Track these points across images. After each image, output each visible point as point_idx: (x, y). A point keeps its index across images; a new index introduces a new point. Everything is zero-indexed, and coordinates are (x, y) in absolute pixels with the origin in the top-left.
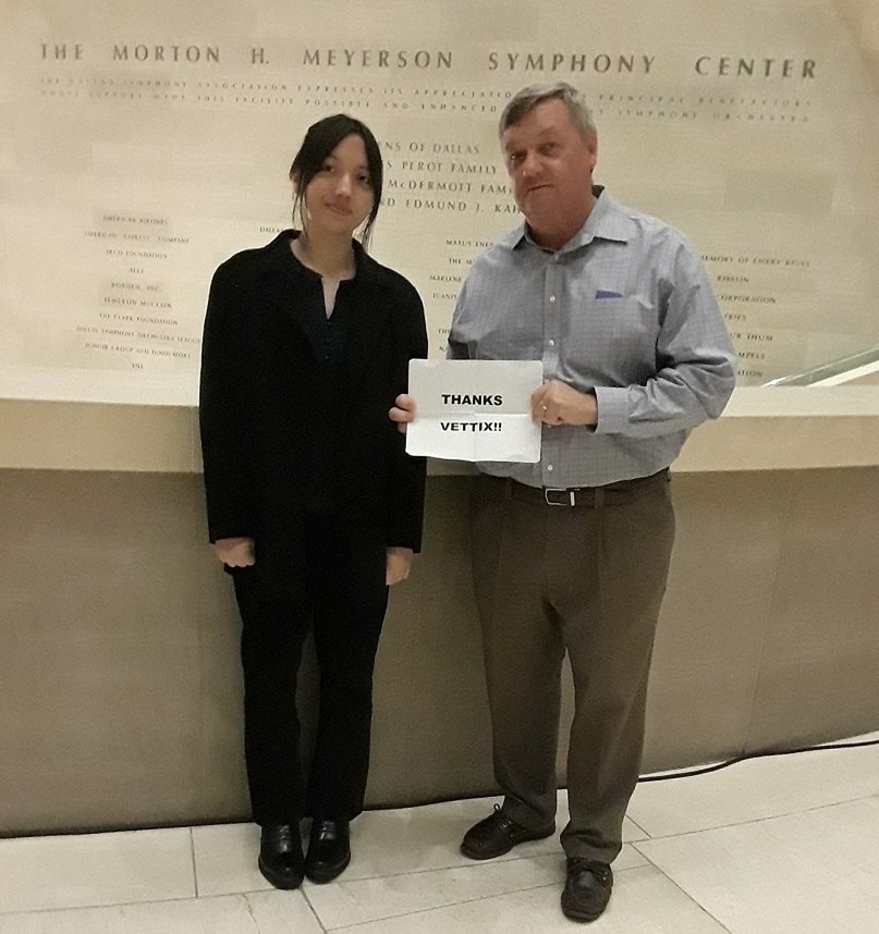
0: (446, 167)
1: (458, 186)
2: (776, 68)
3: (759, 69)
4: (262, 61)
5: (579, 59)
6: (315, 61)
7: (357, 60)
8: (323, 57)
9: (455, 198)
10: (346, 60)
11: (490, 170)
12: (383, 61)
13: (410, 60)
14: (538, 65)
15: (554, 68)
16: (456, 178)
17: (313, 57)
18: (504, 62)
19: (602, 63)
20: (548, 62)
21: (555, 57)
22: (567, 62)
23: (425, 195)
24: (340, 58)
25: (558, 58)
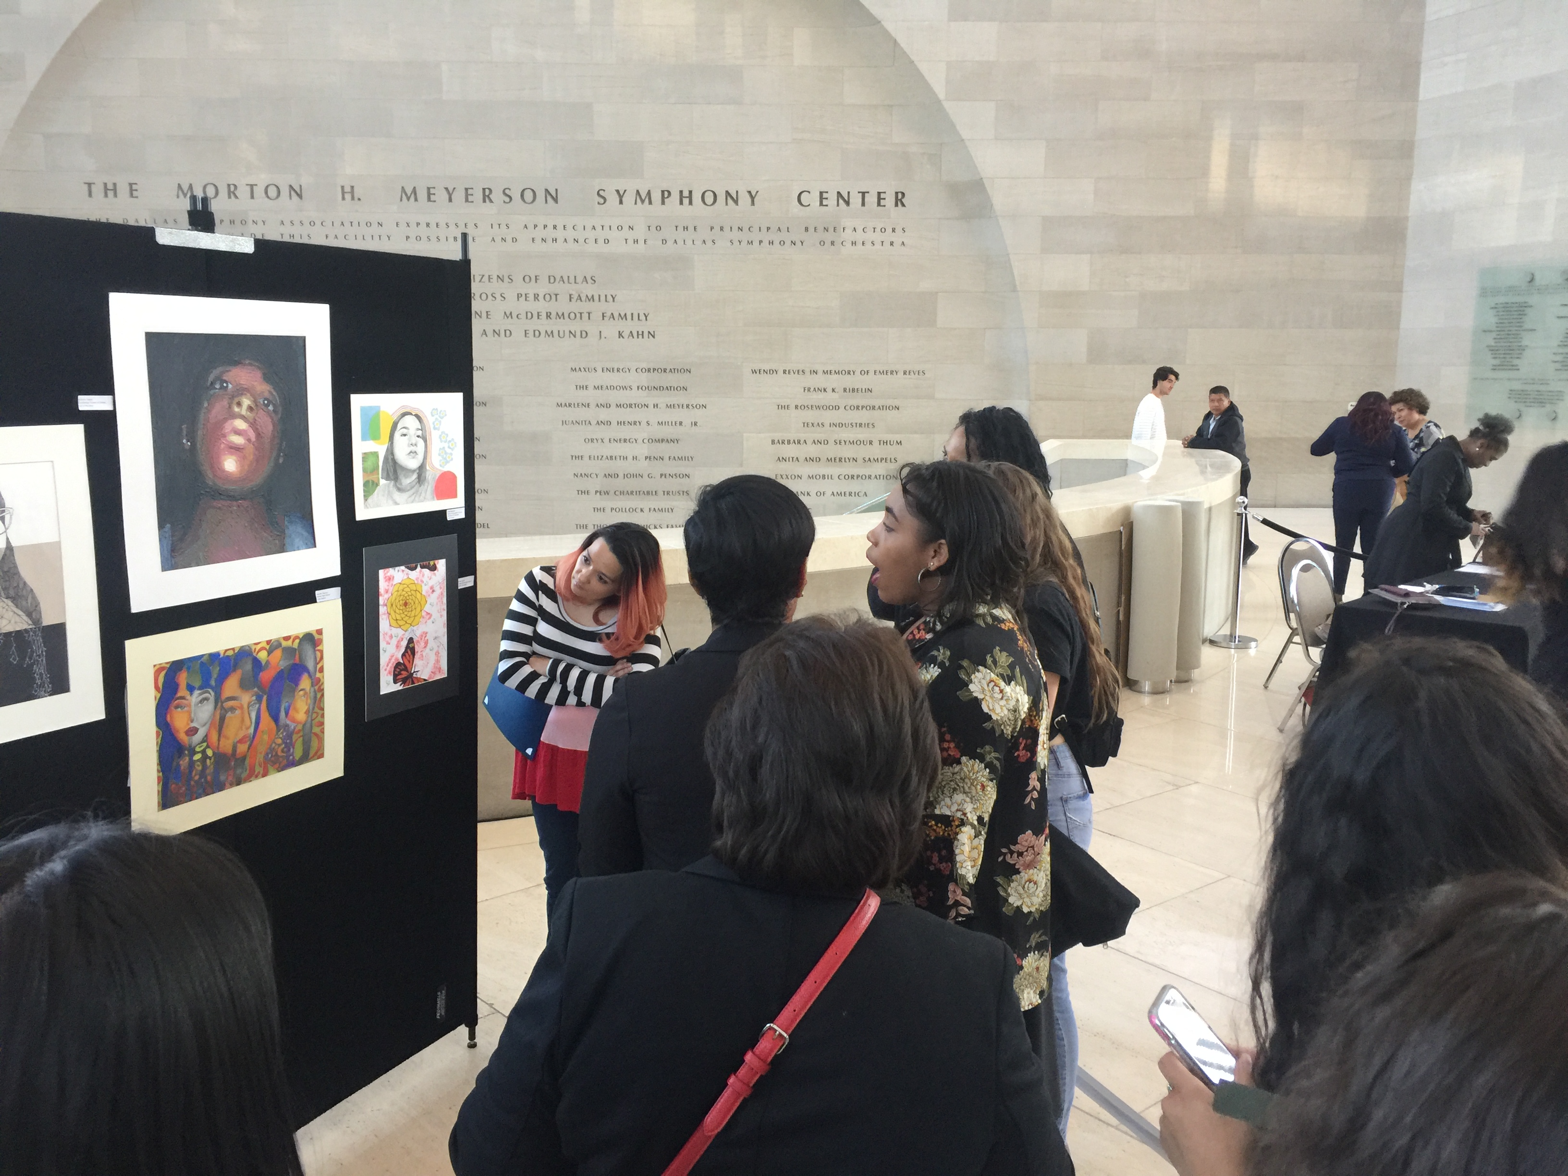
0: (563, 298)
1: (578, 315)
2: (871, 199)
3: (856, 200)
4: (353, 198)
5: (686, 194)
6: (412, 198)
7: (459, 196)
8: (422, 194)
9: (576, 326)
10: (447, 197)
11: (610, 298)
12: (487, 196)
13: (516, 196)
14: (647, 200)
15: (663, 203)
16: (576, 306)
17: (410, 194)
18: (613, 199)
19: (709, 198)
20: (656, 196)
21: (663, 192)
22: (675, 196)
23: (544, 325)
24: (441, 196)
25: (666, 194)
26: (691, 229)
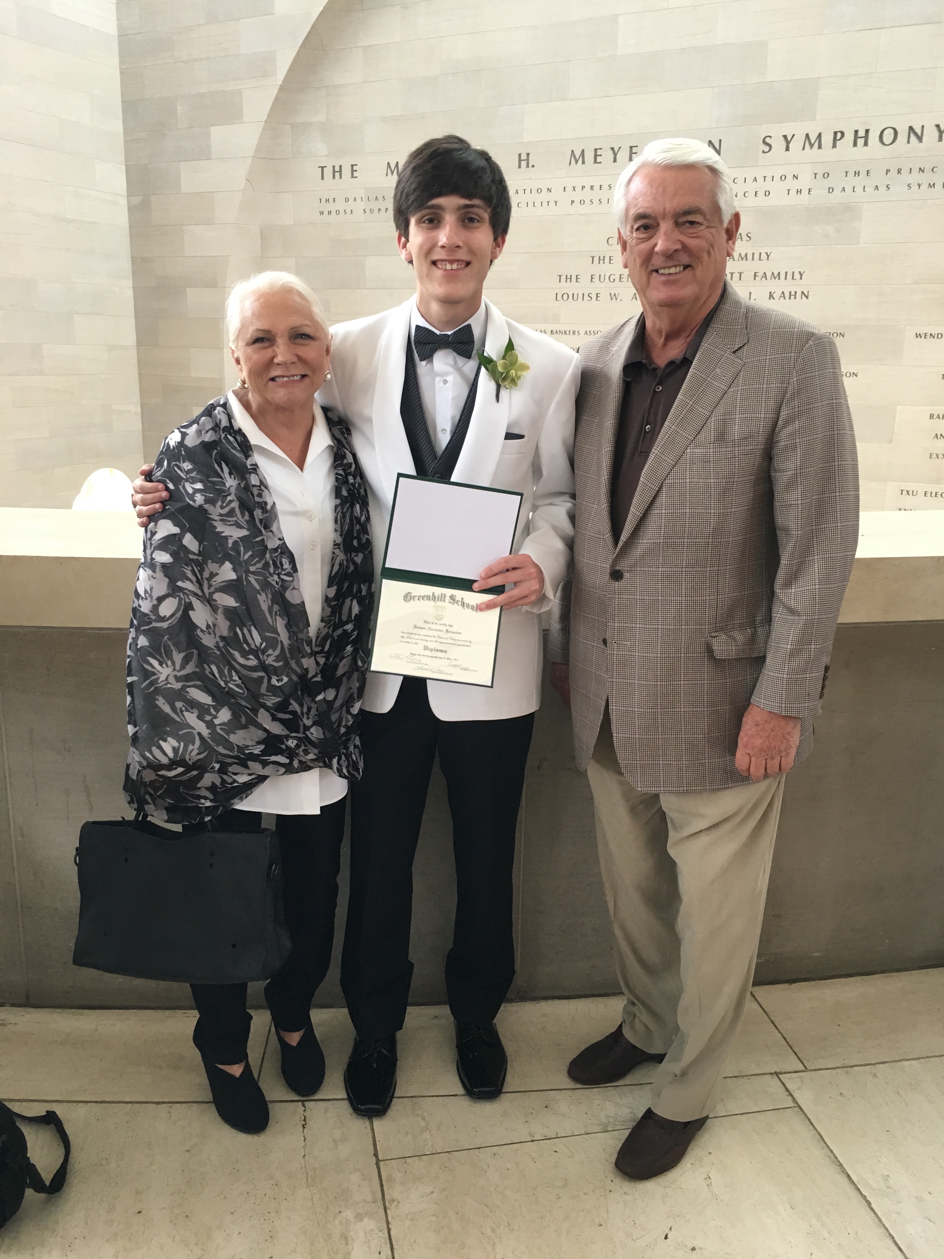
4: (528, 166)
5: (862, 133)
6: (580, 161)
8: (590, 156)
10: (612, 156)
11: (764, 256)
14: (816, 144)
15: (834, 146)
17: (578, 158)
18: (778, 144)
19: (888, 137)
20: (827, 139)
21: (835, 133)
22: (849, 137)
24: (607, 156)
25: (839, 135)
26: (863, 174)
